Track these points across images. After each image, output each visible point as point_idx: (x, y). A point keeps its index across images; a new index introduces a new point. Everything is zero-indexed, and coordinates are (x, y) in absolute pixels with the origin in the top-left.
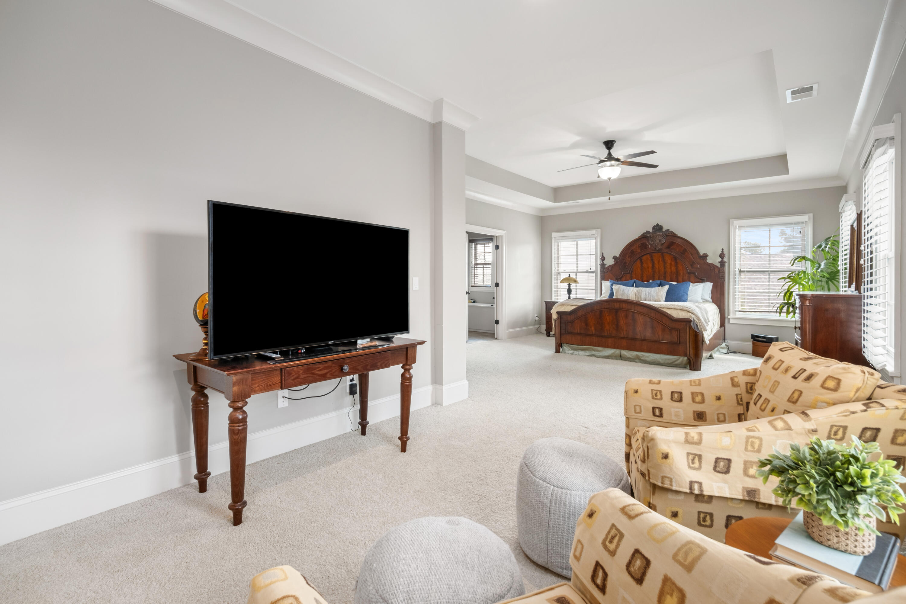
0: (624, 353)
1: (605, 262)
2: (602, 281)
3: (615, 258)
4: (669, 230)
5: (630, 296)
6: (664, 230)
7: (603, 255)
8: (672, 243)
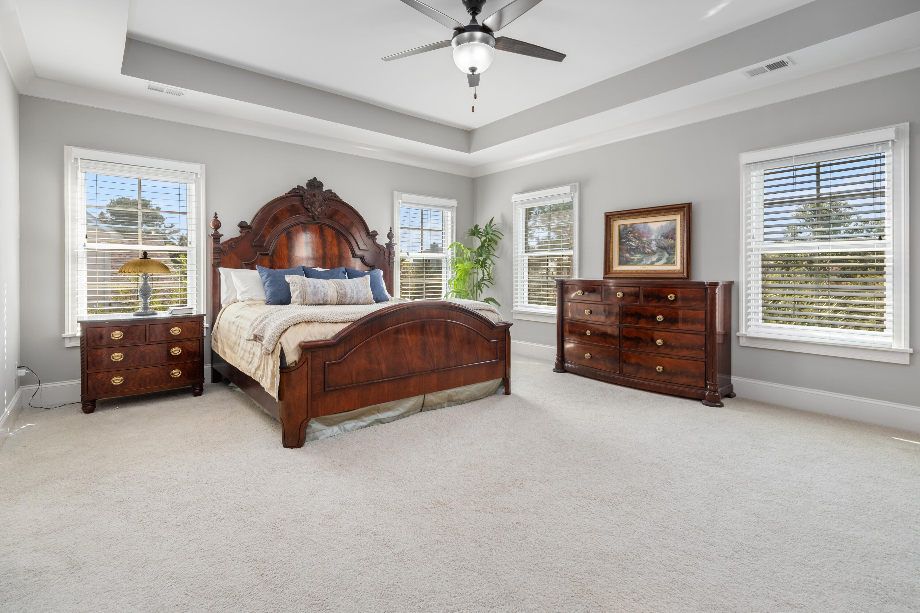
0: (431, 397)
1: (220, 231)
2: (221, 270)
3: (243, 226)
4: (331, 190)
5: (329, 294)
6: (324, 189)
7: (216, 218)
8: (336, 212)
